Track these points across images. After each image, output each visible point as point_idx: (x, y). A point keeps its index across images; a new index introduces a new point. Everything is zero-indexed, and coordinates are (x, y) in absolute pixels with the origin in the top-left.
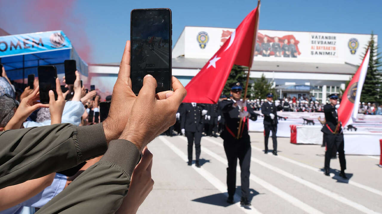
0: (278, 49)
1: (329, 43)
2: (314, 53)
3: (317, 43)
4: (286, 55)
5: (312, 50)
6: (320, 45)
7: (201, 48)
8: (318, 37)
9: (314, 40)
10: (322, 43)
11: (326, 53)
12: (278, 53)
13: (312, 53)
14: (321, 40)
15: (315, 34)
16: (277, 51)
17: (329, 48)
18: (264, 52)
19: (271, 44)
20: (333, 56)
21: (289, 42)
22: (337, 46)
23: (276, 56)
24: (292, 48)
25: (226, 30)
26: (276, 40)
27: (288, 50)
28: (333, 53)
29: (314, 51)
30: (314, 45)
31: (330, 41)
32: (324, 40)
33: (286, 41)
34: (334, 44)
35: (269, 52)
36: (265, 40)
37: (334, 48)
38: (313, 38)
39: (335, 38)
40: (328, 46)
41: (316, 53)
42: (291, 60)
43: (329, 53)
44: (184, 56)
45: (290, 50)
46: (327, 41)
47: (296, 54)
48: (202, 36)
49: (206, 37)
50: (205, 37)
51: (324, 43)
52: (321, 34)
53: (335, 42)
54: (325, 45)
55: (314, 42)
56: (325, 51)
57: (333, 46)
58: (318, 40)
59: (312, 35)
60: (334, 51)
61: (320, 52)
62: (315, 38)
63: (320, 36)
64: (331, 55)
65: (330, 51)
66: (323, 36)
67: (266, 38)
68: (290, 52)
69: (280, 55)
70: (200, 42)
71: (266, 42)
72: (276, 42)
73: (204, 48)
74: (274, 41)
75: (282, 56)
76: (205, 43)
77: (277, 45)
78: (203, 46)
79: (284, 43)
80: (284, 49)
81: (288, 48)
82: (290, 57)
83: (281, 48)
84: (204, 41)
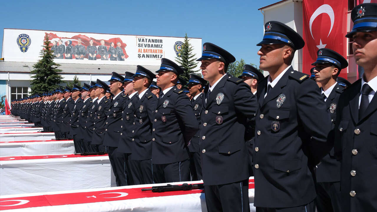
0: (105, 52)
1: (156, 46)
2: (141, 56)
3: (144, 46)
4: (112, 59)
5: (139, 53)
6: (147, 48)
7: (22, 51)
8: (145, 40)
9: (141, 43)
10: (149, 46)
11: (153, 55)
12: (104, 56)
13: (139, 56)
14: (148, 43)
15: (142, 37)
16: (103, 54)
17: (156, 50)
18: (90, 54)
19: (97, 47)
20: (159, 59)
21: (116, 45)
22: (163, 49)
23: (103, 59)
24: (119, 52)
25: (49, 32)
26: (103, 43)
27: (115, 54)
28: (160, 56)
29: (142, 54)
30: (141, 48)
31: (156, 44)
32: (151, 44)
33: (113, 44)
34: (161, 47)
35: (95, 55)
36: (91, 43)
37: (161, 51)
38: (140, 41)
39: (161, 41)
40: (155, 49)
41: (143, 56)
42: (118, 62)
43: (156, 55)
44: (3, 59)
45: (117, 53)
46: (154, 44)
47: (123, 57)
48: (23, 38)
49: (27, 39)
50: (27, 40)
51: (150, 46)
52: (148, 38)
53: (162, 45)
54: (152, 48)
55: (141, 45)
56: (152, 54)
57: (160, 49)
58: (145, 43)
59: (139, 39)
60: (161, 54)
61: (147, 55)
62: (142, 42)
63: (146, 39)
64: (158, 57)
65: (157, 54)
66: (149, 40)
67: (91, 41)
68: (117, 55)
69: (107, 58)
70: (21, 46)
71: (92, 45)
72: (103, 45)
73: (26, 51)
74: (101, 44)
75: (109, 59)
76: (27, 46)
77: (103, 48)
78: (24, 49)
79: (111, 46)
80: (111, 52)
81: (115, 51)
82: (117, 60)
83: (107, 51)
84: (25, 44)
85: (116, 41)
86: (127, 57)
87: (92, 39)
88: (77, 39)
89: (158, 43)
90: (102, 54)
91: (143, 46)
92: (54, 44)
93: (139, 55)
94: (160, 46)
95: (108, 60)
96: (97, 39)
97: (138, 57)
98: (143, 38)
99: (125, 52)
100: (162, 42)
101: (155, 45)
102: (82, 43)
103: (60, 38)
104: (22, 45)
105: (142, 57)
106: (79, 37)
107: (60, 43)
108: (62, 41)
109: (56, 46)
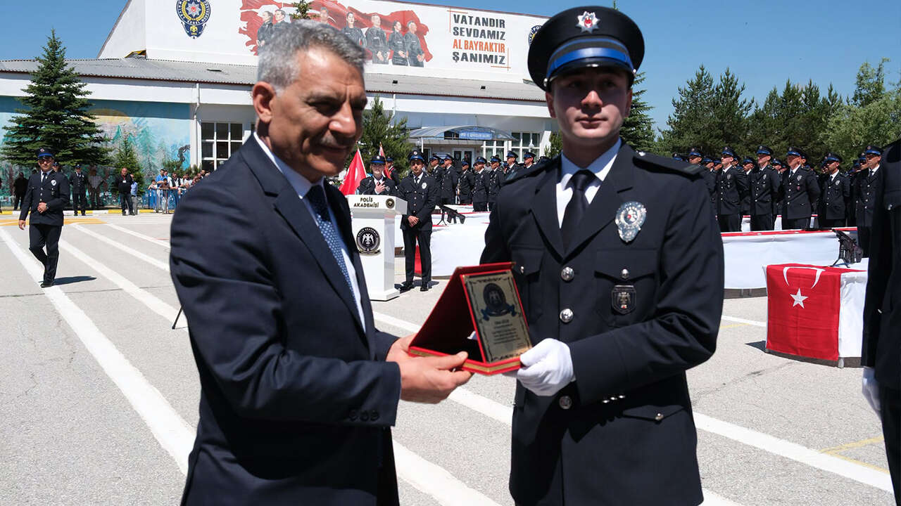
0: (381, 45)
1: (492, 35)
2: (460, 56)
3: (465, 33)
4: (398, 61)
5: (456, 50)
6: (472, 38)
7: (190, 34)
8: (468, 19)
9: (459, 25)
10: (476, 32)
11: (485, 56)
12: (379, 54)
13: (456, 55)
14: (473, 27)
15: (461, 13)
16: (378, 49)
17: (491, 45)
19: (364, 30)
20: (498, 65)
21: (405, 29)
22: (507, 42)
23: (377, 61)
24: (412, 44)
26: (376, 21)
27: (404, 49)
28: (499, 59)
29: (461, 52)
30: (458, 37)
31: (492, 29)
32: (480, 28)
33: (398, 26)
34: (501, 38)
36: (351, 19)
37: (502, 48)
38: (457, 21)
39: (502, 23)
40: (489, 40)
41: (465, 56)
42: (409, 71)
43: (491, 58)
44: (144, 53)
45: (408, 47)
46: (486, 29)
47: (421, 58)
48: (191, 2)
49: (202, 4)
50: (200, 7)
51: (479, 35)
52: (475, 14)
53: (503, 33)
54: (483, 40)
55: (459, 31)
56: (483, 53)
57: (499, 41)
58: (468, 26)
59: (455, 15)
60: (502, 54)
61: (471, 55)
62: (462, 23)
63: (471, 18)
64: (496, 62)
65: (494, 54)
66: (478, 19)
67: (351, 15)
68: (407, 53)
69: (385, 58)
70: (186, 20)
71: (351, 27)
72: (376, 27)
73: (198, 35)
74: (371, 25)
75: (390, 61)
76: (200, 21)
77: (377, 35)
78: (194, 28)
79: (394, 29)
80: (394, 44)
81: (403, 42)
82: (407, 65)
83: (386, 42)
84: (196, 16)
85: (406, 17)
86: (429, 57)
87: (352, 10)
88: (319, 10)
89: (495, 29)
90: (376, 48)
91: (463, 34)
92: (266, 18)
93: (454, 53)
94: (500, 35)
95: (387, 63)
96: (363, 12)
97: (454, 58)
98: (464, 14)
99: (424, 46)
100: (504, 27)
101: (489, 31)
102: (329, 19)
103: (279, 5)
104: (189, 18)
105: (462, 60)
106: (323, 6)
107: (279, 18)
108: (283, 13)
109: (271, 25)
